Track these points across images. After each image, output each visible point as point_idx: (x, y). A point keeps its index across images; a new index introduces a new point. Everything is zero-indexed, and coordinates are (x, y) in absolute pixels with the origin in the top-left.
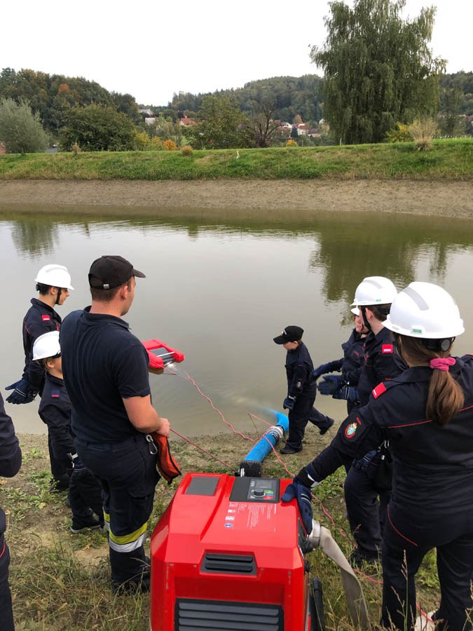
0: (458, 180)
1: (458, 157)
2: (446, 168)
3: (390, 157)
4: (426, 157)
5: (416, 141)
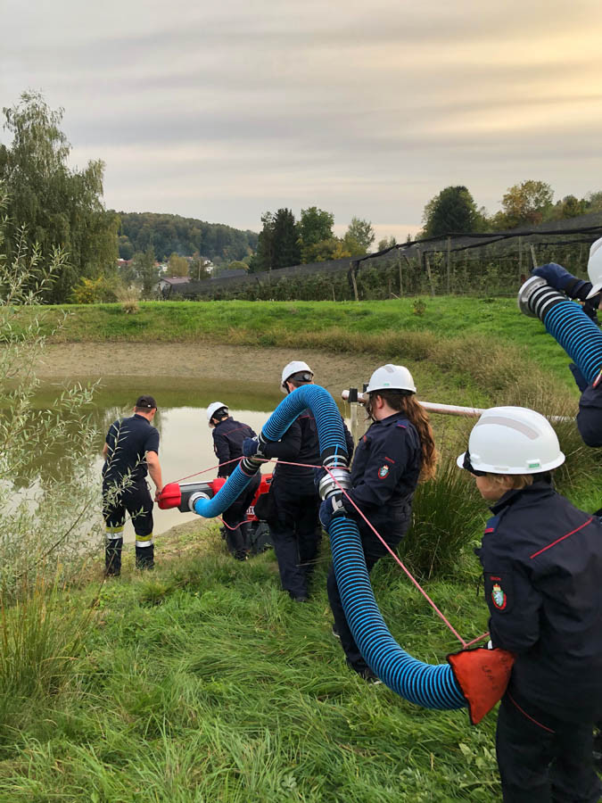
1: (168, 320)
2: (158, 330)
3: (100, 319)
4: (138, 319)
5: (123, 304)
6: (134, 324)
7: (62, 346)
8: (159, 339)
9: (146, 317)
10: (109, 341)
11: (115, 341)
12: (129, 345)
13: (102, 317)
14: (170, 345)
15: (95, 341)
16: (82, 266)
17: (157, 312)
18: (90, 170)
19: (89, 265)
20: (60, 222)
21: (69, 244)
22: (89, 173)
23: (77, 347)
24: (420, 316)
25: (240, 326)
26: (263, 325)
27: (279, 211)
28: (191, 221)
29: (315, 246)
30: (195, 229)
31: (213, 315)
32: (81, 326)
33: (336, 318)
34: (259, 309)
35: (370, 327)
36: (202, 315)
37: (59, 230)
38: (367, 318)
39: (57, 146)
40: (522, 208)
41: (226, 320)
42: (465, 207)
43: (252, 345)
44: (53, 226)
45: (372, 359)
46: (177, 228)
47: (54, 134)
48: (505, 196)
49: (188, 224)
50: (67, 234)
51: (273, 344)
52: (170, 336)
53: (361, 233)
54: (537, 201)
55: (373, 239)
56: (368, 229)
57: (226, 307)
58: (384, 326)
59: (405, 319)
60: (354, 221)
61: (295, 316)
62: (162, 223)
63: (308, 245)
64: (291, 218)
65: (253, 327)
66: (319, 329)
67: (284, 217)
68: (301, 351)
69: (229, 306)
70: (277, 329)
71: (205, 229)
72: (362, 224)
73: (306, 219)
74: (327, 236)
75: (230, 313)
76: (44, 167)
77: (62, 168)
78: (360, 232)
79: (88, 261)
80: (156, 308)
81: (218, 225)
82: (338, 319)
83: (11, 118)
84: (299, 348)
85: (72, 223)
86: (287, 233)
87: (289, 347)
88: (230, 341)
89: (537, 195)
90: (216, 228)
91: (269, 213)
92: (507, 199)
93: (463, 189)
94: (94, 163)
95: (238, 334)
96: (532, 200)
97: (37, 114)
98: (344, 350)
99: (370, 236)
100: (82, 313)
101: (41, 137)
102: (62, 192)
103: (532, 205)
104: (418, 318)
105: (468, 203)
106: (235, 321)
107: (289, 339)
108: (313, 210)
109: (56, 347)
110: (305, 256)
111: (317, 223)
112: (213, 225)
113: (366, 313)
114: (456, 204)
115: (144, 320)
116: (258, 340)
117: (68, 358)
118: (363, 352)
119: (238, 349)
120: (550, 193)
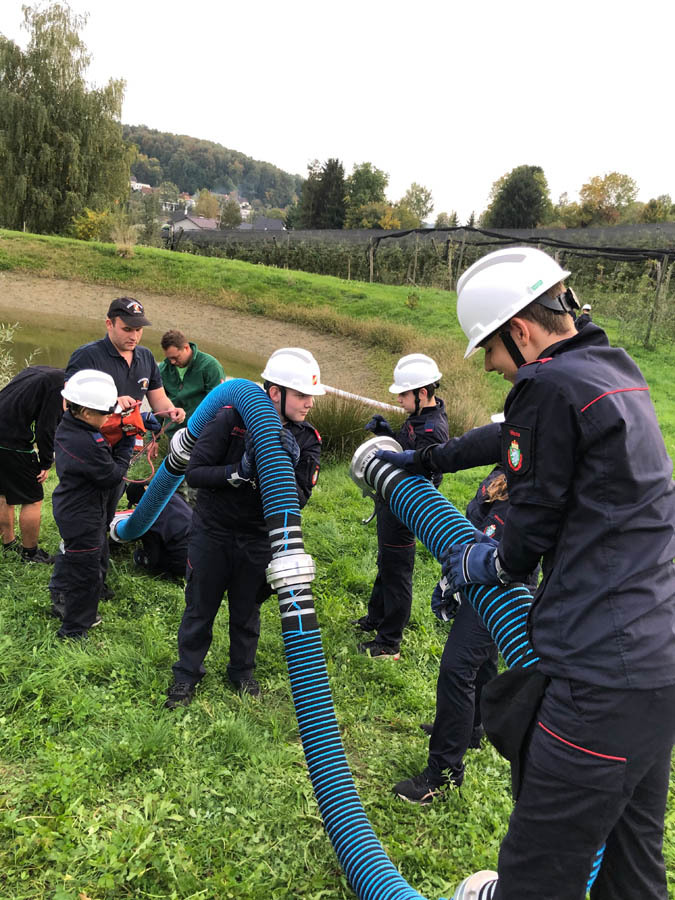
0: (161, 294)
1: (160, 271)
2: (149, 280)
3: (91, 259)
4: (129, 265)
5: (118, 246)
6: (125, 269)
7: (48, 281)
8: (147, 289)
9: (137, 264)
10: (97, 284)
11: (103, 284)
12: (116, 291)
13: (94, 257)
14: (158, 297)
15: (83, 282)
16: (88, 195)
17: (152, 261)
18: (110, 87)
19: (96, 195)
20: (70, 143)
21: (76, 168)
22: (109, 92)
23: (63, 284)
24: (412, 309)
25: (233, 289)
26: (256, 291)
27: (330, 161)
28: (234, 154)
29: (362, 207)
30: (236, 163)
31: (209, 273)
32: (72, 264)
33: (330, 297)
34: (256, 274)
35: (359, 312)
36: (198, 271)
37: (67, 151)
38: (361, 302)
39: (76, 55)
40: (601, 202)
41: (219, 280)
42: (537, 190)
43: (241, 311)
44: (61, 145)
45: (354, 344)
46: (217, 159)
47: (75, 42)
48: (584, 186)
49: (229, 156)
50: (76, 158)
51: (261, 313)
52: (159, 288)
53: (419, 201)
54: (619, 197)
55: (431, 210)
56: (428, 197)
57: (223, 266)
58: (374, 313)
59: (397, 310)
60: (414, 186)
61: (291, 287)
62: (201, 150)
63: (356, 205)
64: (341, 171)
65: (245, 292)
66: (309, 306)
67: (334, 168)
68: (288, 325)
69: (228, 266)
70: (268, 298)
71: (249, 165)
72: (422, 191)
73: (358, 175)
74: (378, 198)
75: (225, 273)
76: (59, 77)
77: (79, 82)
78: (418, 199)
79: (95, 191)
80: (151, 257)
81: (264, 162)
82: (333, 298)
83: (30, 17)
84: (286, 321)
85: (83, 144)
86: (334, 188)
87: (277, 319)
88: (218, 303)
89: (620, 190)
90: (261, 166)
91: (317, 161)
92: (586, 189)
93: (539, 170)
94: (114, 80)
95: (229, 297)
96: (614, 195)
97: (59, 15)
98: (329, 331)
99: (429, 205)
100: (74, 250)
101: (60, 44)
102: (75, 109)
103: (613, 201)
104: (409, 311)
105: (541, 187)
106: (228, 282)
107: (278, 310)
108: (367, 166)
109: (42, 281)
110: (351, 217)
111: (370, 182)
112: (259, 162)
113: (361, 297)
114: (527, 185)
115: (136, 267)
116: (247, 306)
117: (52, 295)
118: (347, 336)
119: (226, 312)
120: (635, 190)
